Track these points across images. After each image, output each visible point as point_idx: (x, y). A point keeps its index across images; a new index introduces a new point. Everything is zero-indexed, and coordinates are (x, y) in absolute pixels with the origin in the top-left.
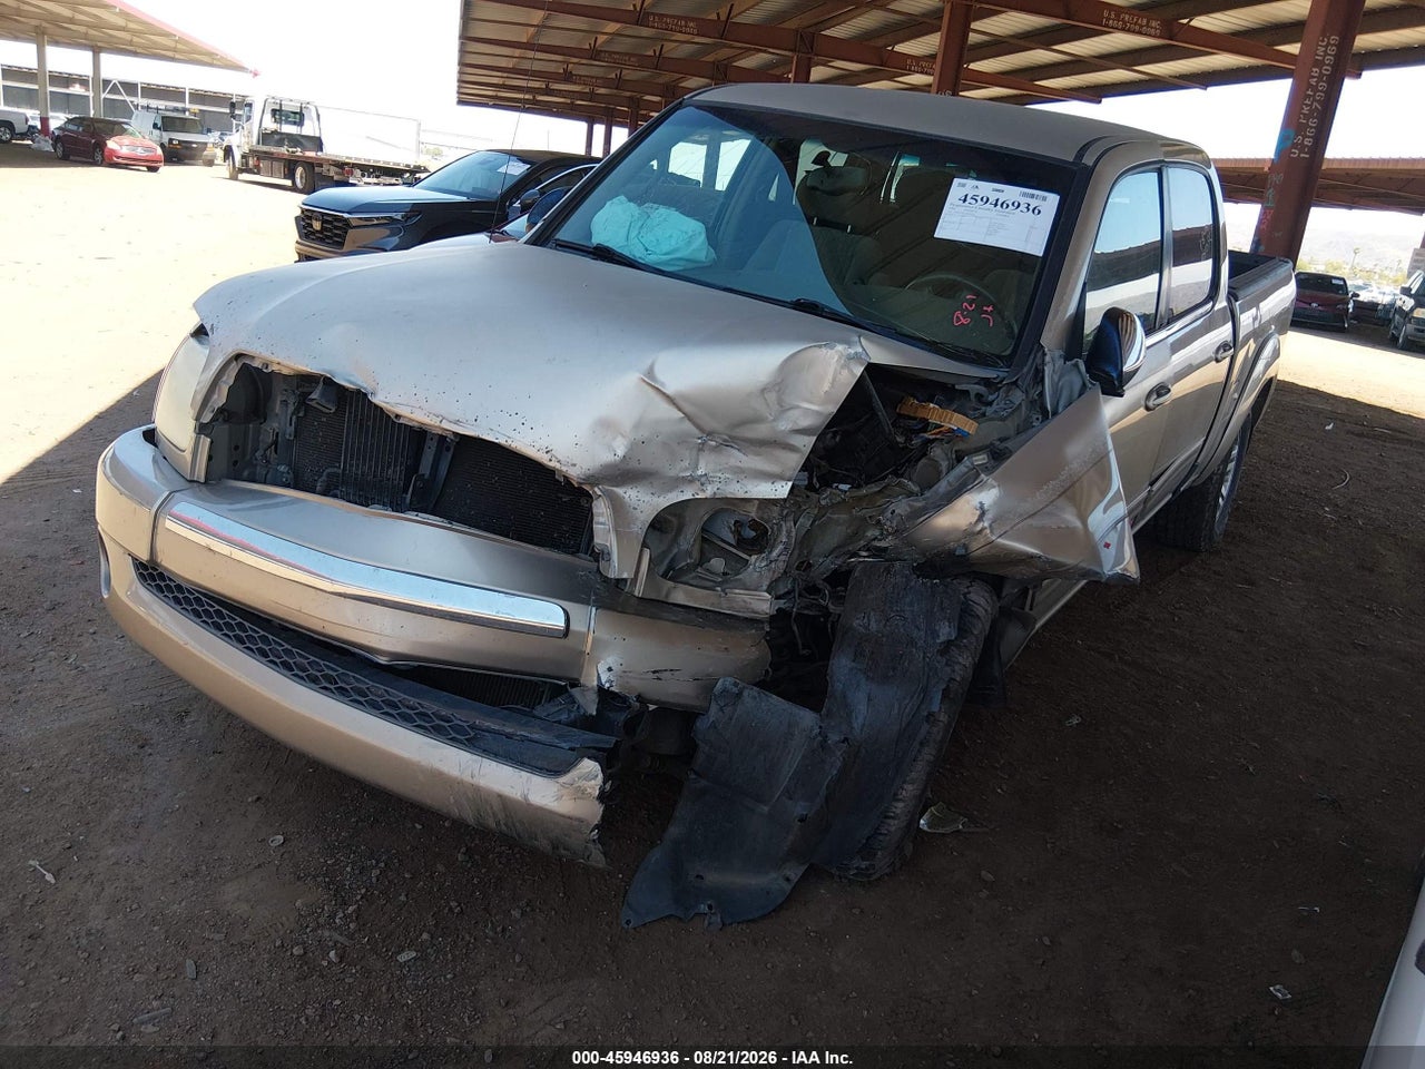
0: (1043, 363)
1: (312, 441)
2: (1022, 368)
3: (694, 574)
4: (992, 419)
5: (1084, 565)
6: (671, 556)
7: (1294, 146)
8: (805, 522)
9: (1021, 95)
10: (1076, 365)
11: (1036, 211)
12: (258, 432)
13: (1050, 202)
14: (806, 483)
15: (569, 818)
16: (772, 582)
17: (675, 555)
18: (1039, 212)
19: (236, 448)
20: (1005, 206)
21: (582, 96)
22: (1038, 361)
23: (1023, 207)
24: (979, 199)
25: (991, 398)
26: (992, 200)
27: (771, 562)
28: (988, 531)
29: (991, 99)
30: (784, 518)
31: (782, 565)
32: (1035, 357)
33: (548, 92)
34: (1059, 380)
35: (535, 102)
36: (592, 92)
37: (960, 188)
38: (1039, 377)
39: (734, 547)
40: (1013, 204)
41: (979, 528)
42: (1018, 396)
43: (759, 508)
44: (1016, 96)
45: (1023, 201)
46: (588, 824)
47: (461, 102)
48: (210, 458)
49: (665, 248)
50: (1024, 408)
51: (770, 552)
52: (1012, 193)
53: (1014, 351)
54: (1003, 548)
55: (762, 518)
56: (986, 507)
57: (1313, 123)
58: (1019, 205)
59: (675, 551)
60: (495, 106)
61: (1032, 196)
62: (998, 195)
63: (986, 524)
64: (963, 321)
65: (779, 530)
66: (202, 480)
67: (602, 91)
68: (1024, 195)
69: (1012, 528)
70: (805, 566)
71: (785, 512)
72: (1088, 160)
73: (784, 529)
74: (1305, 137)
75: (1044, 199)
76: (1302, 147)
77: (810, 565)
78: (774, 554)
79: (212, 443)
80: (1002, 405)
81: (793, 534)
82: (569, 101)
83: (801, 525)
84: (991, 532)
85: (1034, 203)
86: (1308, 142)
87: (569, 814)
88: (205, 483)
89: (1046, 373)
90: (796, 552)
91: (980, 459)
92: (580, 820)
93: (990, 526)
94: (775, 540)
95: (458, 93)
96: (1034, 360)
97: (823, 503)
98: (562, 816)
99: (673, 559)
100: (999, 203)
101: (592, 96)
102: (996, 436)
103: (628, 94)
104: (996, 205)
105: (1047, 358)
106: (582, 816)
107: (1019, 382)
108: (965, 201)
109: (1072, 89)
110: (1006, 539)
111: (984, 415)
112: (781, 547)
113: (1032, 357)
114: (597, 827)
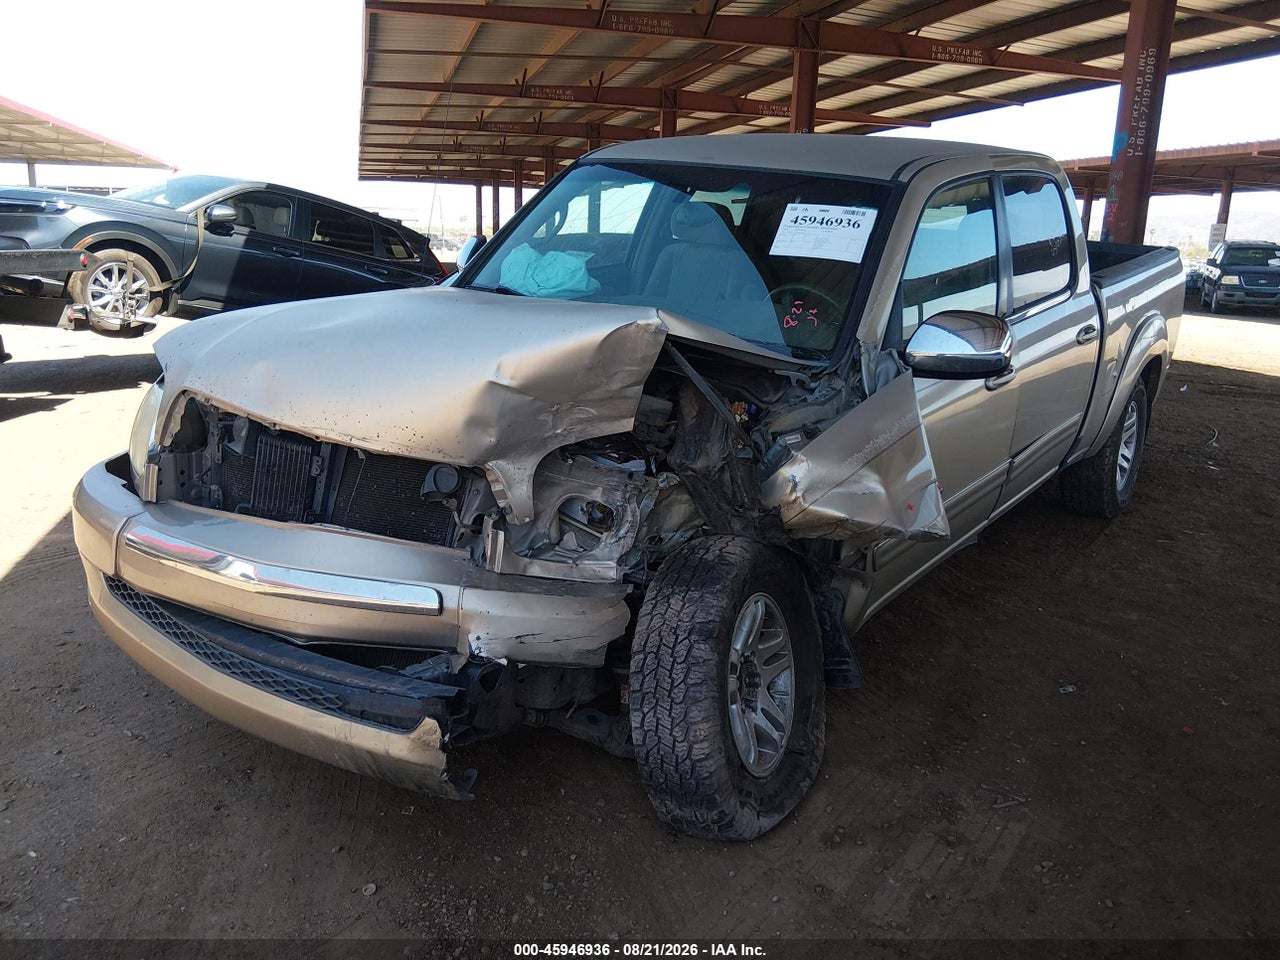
0: (860, 355)
1: (236, 464)
2: (841, 360)
3: (552, 552)
4: (810, 404)
5: (886, 524)
6: (531, 537)
7: (1130, 146)
8: (649, 503)
9: (859, 126)
10: (890, 354)
11: (856, 226)
12: (200, 458)
13: (868, 217)
14: (644, 469)
15: (422, 766)
16: (622, 556)
17: (535, 537)
18: (859, 225)
19: (182, 473)
20: (829, 223)
21: (470, 162)
22: (855, 352)
23: (845, 223)
24: (807, 219)
25: (813, 385)
26: (819, 219)
27: (620, 538)
28: (802, 500)
29: (832, 132)
30: (628, 501)
31: (630, 541)
32: (852, 349)
33: (443, 162)
34: (876, 368)
35: (429, 172)
36: (479, 159)
37: (793, 211)
38: (856, 366)
39: (586, 526)
40: (836, 221)
41: (793, 497)
42: (839, 383)
43: (603, 493)
44: (854, 128)
45: (845, 218)
46: (438, 770)
47: (362, 178)
48: (159, 483)
49: (553, 283)
50: (844, 394)
51: (618, 530)
52: (835, 211)
53: (835, 346)
54: (815, 514)
55: (607, 501)
56: (797, 480)
57: (1142, 124)
58: (842, 221)
59: (534, 533)
60: (392, 179)
61: (853, 213)
62: (823, 214)
63: (799, 494)
64: (792, 323)
65: (624, 511)
66: (154, 501)
67: (488, 157)
68: (847, 212)
69: (822, 496)
70: (656, 540)
71: (627, 496)
72: (904, 178)
73: (629, 510)
74: (1137, 137)
75: (864, 214)
76: (1135, 146)
77: (661, 540)
78: (622, 532)
79: (160, 470)
80: (824, 392)
81: (638, 514)
82: (459, 168)
83: (645, 506)
84: (804, 500)
85: (854, 218)
86: (1140, 142)
87: (421, 762)
88: (157, 503)
89: (863, 362)
90: (645, 529)
91: (792, 439)
92: (431, 767)
93: (803, 496)
94: (622, 520)
95: (360, 170)
96: (851, 352)
97: (661, 485)
98: (416, 764)
99: (532, 540)
100: (825, 221)
101: (479, 163)
102: (813, 419)
103: (511, 157)
104: (822, 223)
105: (862, 350)
106: (433, 764)
107: (839, 372)
108: (796, 222)
109: (904, 117)
110: (819, 505)
111: (805, 400)
112: (627, 525)
113: (850, 349)
114: (444, 771)
